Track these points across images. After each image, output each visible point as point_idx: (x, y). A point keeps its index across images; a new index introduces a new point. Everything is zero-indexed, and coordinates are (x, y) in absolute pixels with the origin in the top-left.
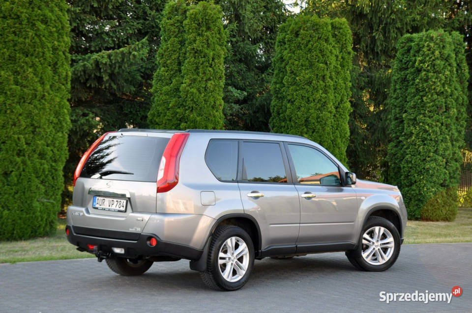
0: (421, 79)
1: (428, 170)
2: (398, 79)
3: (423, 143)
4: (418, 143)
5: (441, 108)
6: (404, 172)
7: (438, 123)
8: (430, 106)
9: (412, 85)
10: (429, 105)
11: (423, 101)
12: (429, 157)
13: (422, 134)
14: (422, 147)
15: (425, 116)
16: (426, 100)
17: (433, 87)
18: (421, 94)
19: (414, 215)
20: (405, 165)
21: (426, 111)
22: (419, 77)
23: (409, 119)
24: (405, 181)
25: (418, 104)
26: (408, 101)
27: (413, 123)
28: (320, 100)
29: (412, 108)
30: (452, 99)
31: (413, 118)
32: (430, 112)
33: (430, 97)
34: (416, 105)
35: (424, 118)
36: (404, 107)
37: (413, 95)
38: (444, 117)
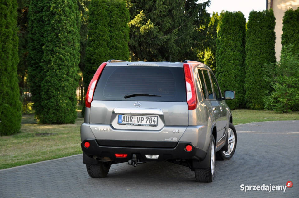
0: (55, 21)
1: (63, 88)
2: (35, 19)
3: (59, 68)
4: (55, 68)
5: (70, 42)
6: (44, 89)
7: (68, 53)
8: (63, 41)
9: (48, 24)
10: (63, 40)
11: (58, 36)
12: (63, 78)
13: (58, 61)
14: (58, 71)
15: (59, 48)
16: (61, 36)
17: (65, 27)
18: (56, 31)
19: (52, 121)
20: (45, 84)
21: (61, 45)
22: (54, 19)
23: (47, 50)
24: (45, 96)
25: (54, 39)
26: (44, 36)
27: (51, 53)
28: (5, 34)
29: (49, 41)
30: (76, 37)
31: (50, 49)
32: (63, 45)
33: (63, 34)
34: (52, 39)
35: (59, 50)
36: (41, 41)
37: (49, 32)
38: (71, 49)
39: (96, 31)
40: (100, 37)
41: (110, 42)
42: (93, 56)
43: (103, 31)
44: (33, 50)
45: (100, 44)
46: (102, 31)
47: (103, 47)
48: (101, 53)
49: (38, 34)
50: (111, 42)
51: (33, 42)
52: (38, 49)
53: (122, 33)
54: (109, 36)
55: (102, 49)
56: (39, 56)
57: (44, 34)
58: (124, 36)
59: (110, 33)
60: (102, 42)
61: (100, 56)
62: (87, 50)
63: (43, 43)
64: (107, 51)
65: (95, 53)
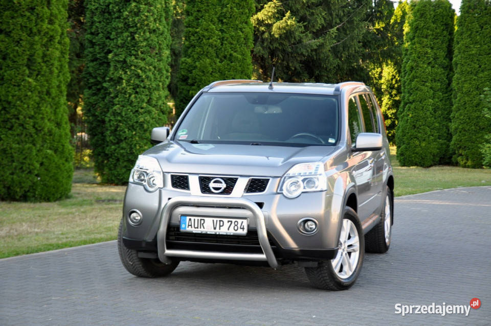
0: (130, 12)
1: (141, 125)
2: (96, 9)
3: (134, 91)
4: (129, 91)
5: (154, 49)
6: (111, 126)
7: (151, 67)
8: (143, 46)
9: (119, 17)
10: (142, 44)
11: (133, 38)
12: (142, 108)
13: (134, 80)
14: (133, 96)
15: (136, 58)
16: (139, 37)
17: (146, 22)
18: (131, 30)
19: (122, 179)
20: (112, 118)
21: (139, 52)
22: (129, 9)
23: (116, 61)
24: (111, 138)
25: (128, 43)
26: (112, 37)
27: (122, 66)
28: (47, 33)
29: (119, 47)
30: (163, 39)
31: (122, 59)
32: (142, 53)
33: (142, 34)
34: (124, 43)
35: (135, 61)
36: (106, 46)
37: (119, 31)
38: (156, 60)
39: (198, 30)
40: (204, 41)
41: (221, 48)
42: (191, 73)
43: (209, 30)
44: (92, 61)
45: (204, 52)
46: (207, 30)
47: (209, 58)
48: (206, 67)
49: (102, 34)
50: (223, 49)
51: (93, 47)
52: (101, 60)
53: (241, 33)
54: (219, 39)
55: (208, 60)
56: (102, 71)
57: (111, 34)
58: (244, 39)
59: (220, 33)
60: (208, 48)
61: (203, 72)
62: (183, 63)
63: (109, 50)
64: (215, 64)
65: (195, 67)
